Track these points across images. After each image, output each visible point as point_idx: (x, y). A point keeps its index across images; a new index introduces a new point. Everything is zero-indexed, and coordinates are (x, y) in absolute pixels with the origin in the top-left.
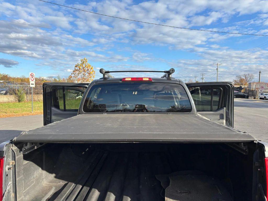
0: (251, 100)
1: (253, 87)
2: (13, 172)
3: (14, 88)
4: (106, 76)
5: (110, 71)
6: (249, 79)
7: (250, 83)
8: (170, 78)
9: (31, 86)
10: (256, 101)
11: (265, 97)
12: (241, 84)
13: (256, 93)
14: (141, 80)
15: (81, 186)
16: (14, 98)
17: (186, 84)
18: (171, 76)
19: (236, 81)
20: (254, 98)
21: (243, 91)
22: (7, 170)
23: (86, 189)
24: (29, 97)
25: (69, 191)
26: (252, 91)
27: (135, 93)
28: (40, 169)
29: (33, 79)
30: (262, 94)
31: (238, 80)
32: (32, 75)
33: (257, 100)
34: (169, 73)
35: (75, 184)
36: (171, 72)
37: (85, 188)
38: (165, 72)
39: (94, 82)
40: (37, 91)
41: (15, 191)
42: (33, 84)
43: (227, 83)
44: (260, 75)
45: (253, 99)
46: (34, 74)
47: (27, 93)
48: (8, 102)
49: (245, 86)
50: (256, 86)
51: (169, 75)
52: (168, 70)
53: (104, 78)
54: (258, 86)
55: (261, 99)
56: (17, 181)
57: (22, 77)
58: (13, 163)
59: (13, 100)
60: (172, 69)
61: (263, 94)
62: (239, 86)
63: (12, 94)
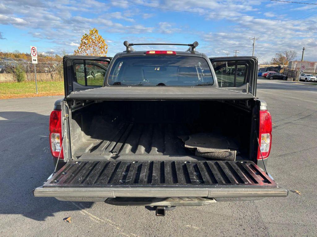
0: (290, 82)
1: (294, 67)
2: (67, 122)
3: (12, 65)
4: (129, 49)
5: (134, 43)
6: (290, 57)
7: (291, 62)
8: (194, 51)
9: (33, 62)
10: (295, 83)
11: (306, 79)
12: (280, 64)
13: (297, 74)
14: (164, 53)
15: (115, 143)
16: (12, 77)
17: (209, 58)
18: (194, 49)
19: (275, 60)
20: (294, 80)
21: (282, 71)
22: (63, 120)
23: (120, 145)
24: (31, 76)
25: (106, 145)
26: (292, 72)
27: (157, 69)
28: (80, 128)
29: (34, 54)
30: (303, 75)
31: (277, 58)
32: (33, 49)
33: (297, 82)
34: (193, 46)
35: (110, 141)
36: (195, 45)
37: (118, 144)
38: (189, 45)
39: (118, 55)
40: (39, 69)
41: (69, 137)
42: (36, 60)
43: (250, 57)
44: (303, 52)
45: (292, 81)
46: (36, 48)
47: (27, 72)
48: (6, 82)
49: (285, 66)
50: (297, 65)
51: (193, 48)
52: (192, 43)
53: (128, 51)
54: (300, 66)
55: (301, 80)
56: (70, 130)
57: (15, 53)
58: (67, 115)
59: (11, 79)
60: (196, 42)
61: (305, 75)
62: (277, 66)
63: (9, 73)
